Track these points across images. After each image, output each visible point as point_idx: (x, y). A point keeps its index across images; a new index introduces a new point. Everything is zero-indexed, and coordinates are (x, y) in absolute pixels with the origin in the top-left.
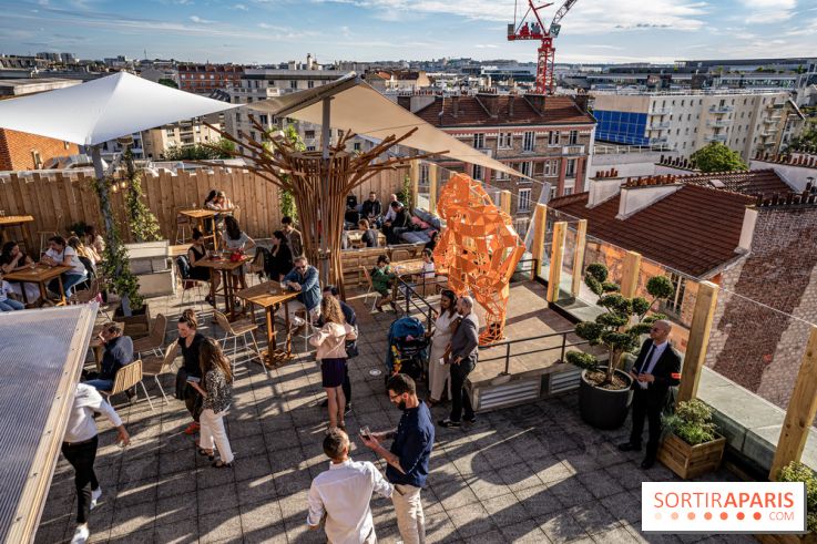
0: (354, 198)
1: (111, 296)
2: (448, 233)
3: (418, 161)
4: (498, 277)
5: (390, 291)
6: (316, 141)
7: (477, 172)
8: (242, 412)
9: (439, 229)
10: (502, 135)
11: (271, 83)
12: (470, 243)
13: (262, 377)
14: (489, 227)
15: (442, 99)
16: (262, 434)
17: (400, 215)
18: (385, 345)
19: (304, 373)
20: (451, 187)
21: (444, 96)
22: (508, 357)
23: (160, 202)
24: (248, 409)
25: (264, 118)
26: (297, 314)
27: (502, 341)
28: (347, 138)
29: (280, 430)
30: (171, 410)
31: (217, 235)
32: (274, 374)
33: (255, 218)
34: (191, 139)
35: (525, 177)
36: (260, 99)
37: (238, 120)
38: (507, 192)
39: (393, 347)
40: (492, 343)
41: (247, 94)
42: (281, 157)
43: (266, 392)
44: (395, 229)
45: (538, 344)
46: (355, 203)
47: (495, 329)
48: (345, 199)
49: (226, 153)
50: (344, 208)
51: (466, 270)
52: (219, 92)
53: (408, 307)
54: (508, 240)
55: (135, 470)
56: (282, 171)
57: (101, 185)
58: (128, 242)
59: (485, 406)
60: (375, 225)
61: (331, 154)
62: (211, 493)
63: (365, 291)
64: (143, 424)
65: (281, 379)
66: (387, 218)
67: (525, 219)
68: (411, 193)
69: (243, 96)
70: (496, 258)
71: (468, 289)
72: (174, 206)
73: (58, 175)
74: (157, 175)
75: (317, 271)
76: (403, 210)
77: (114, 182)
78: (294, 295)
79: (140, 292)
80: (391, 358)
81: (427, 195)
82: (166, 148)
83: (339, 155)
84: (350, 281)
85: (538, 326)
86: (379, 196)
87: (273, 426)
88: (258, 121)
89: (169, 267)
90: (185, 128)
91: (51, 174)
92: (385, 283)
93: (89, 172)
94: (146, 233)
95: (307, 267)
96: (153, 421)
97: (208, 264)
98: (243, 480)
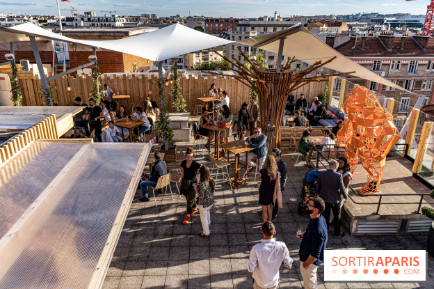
0: (293, 97)
1: (160, 139)
2: (348, 122)
3: (335, 77)
4: (379, 153)
5: (308, 153)
6: (274, 62)
7: (373, 86)
8: (217, 209)
9: (343, 119)
10: (394, 62)
11: (253, 29)
12: (363, 130)
13: (229, 192)
14: (377, 121)
15: (355, 39)
16: (225, 223)
17: (320, 109)
18: (301, 184)
19: (252, 193)
20: (354, 94)
21: (357, 37)
22: (379, 204)
23: (188, 92)
24: (220, 208)
25: (246, 48)
26: (252, 160)
27: (377, 193)
28: (292, 62)
29: (236, 223)
30: (182, 202)
31: (215, 112)
32: (236, 191)
33: (235, 104)
34: (207, 59)
35: (406, 90)
36: (246, 38)
37: (233, 49)
38: (392, 99)
39: (306, 187)
40: (370, 194)
41: (239, 35)
42: (253, 71)
43: (231, 201)
44: (315, 117)
45: (402, 199)
46: (293, 100)
47: (373, 185)
48: (287, 98)
49: (224, 68)
50: (286, 102)
51: (357, 146)
52: (224, 34)
53: (317, 164)
54: (389, 131)
55: (162, 229)
56: (252, 79)
57: (160, 82)
58: (171, 112)
59: (360, 231)
60: (303, 114)
61: (281, 71)
62: (197, 249)
63: (293, 151)
64: (168, 206)
65: (240, 195)
66: (311, 110)
67: (403, 117)
68: (328, 96)
69: (237, 36)
70: (379, 141)
71: (357, 158)
72: (194, 95)
73: (143, 75)
74: (188, 78)
75: (266, 138)
76: (321, 106)
77: (167, 81)
78: (252, 149)
79: (174, 138)
80: (303, 193)
81: (338, 97)
82: (194, 63)
83: (287, 71)
84: (285, 145)
85: (404, 187)
86: (308, 96)
87: (233, 220)
88: (243, 50)
89: (189, 127)
90: (205, 53)
91: (140, 75)
92: (305, 148)
93: (156, 74)
94: (180, 108)
95: (260, 133)
96: (173, 206)
97: (208, 127)
98: (213, 246)
